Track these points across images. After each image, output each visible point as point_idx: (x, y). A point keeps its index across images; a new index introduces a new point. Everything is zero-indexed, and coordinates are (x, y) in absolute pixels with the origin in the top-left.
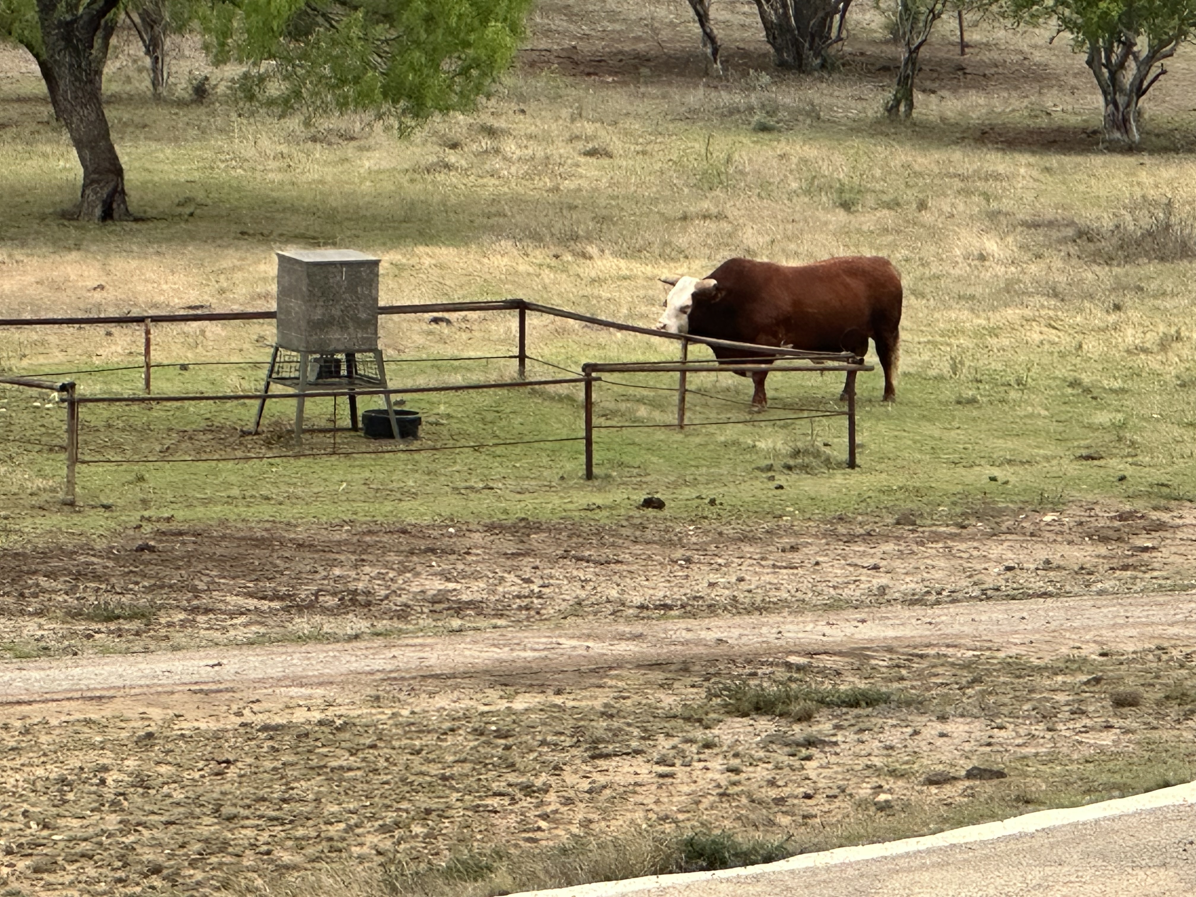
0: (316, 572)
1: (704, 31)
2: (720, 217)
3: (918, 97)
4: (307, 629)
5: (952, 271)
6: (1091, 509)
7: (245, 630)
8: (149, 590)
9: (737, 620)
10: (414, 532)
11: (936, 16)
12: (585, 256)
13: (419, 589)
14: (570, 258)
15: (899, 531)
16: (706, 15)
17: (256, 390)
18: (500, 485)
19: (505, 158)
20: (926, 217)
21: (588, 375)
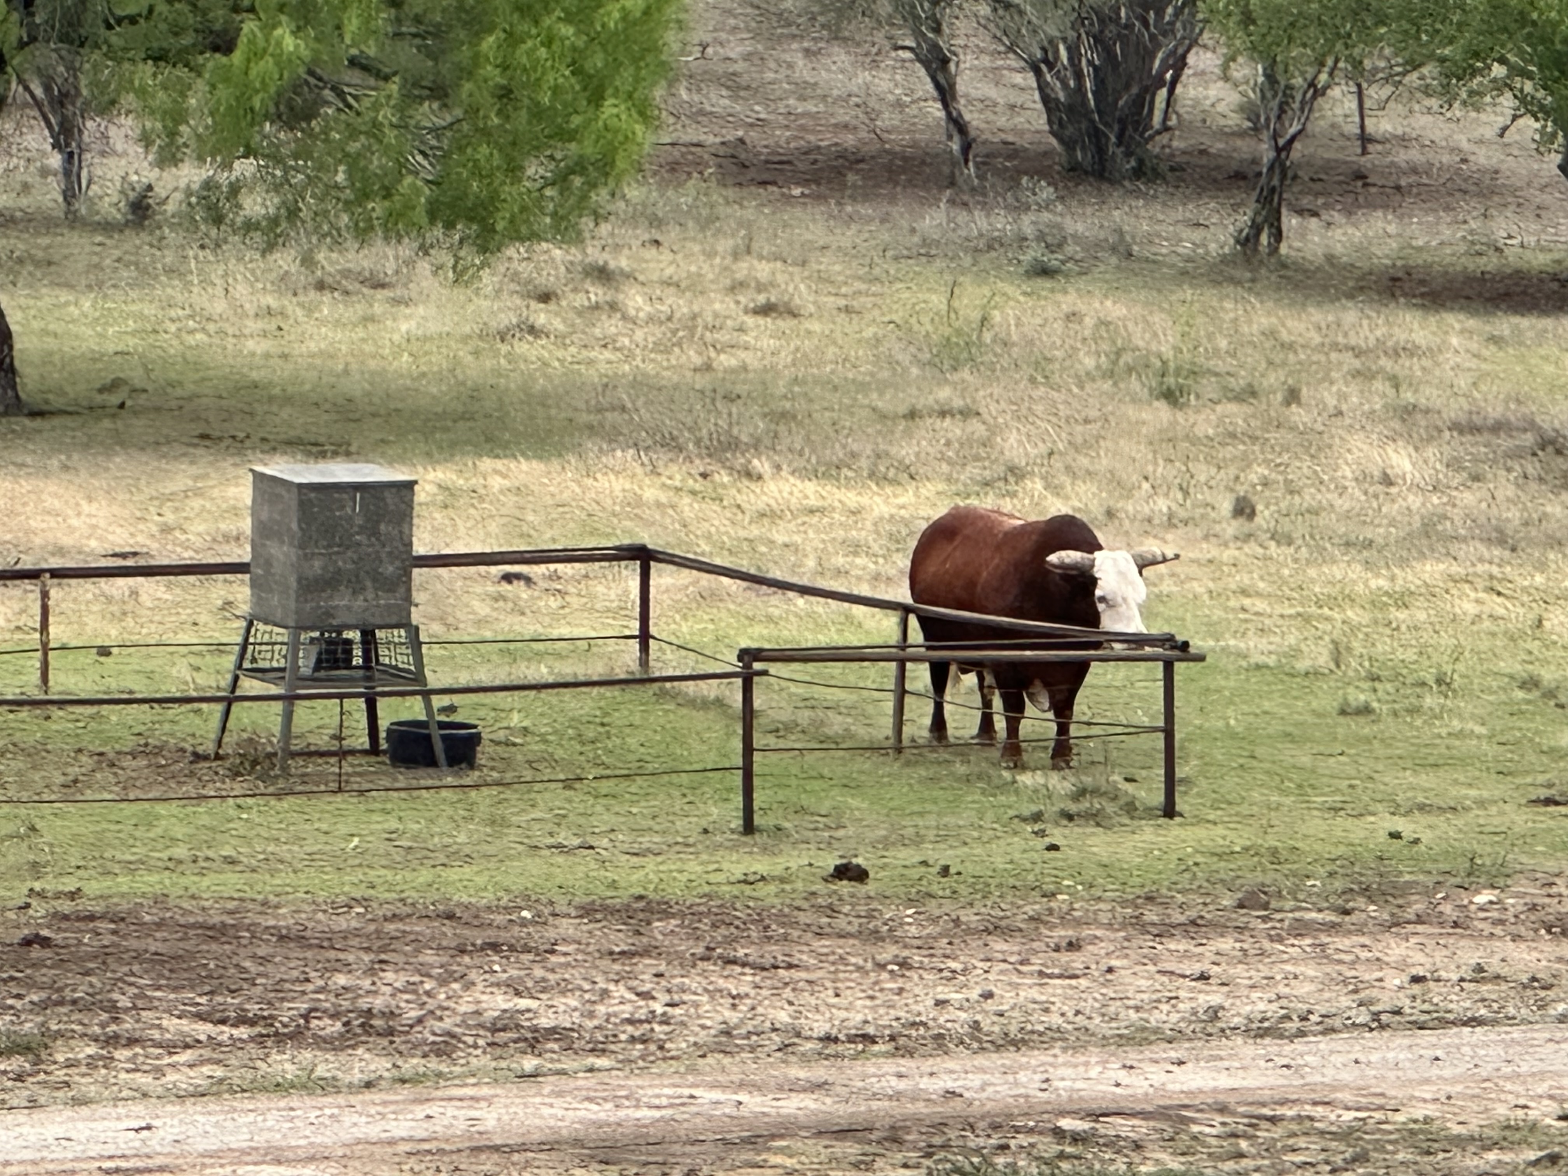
0: (308, 980)
1: (949, 114)
2: (967, 413)
3: (1290, 222)
4: (290, 1071)
5: (1338, 502)
6: (1551, 884)
7: (192, 1074)
8: (43, 1006)
9: (980, 1060)
10: (466, 916)
11: (1319, 92)
12: (749, 474)
13: (471, 1008)
14: (726, 479)
15: (1241, 918)
16: (952, 86)
17: (218, 688)
18: (605, 842)
19: (624, 318)
20: (1298, 415)
21: (747, 666)
